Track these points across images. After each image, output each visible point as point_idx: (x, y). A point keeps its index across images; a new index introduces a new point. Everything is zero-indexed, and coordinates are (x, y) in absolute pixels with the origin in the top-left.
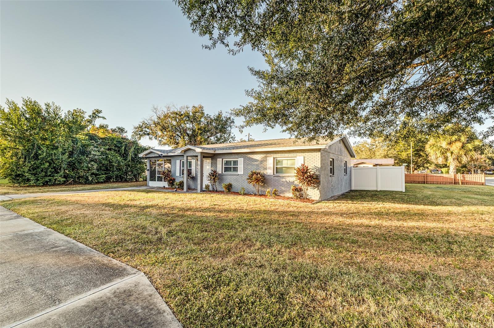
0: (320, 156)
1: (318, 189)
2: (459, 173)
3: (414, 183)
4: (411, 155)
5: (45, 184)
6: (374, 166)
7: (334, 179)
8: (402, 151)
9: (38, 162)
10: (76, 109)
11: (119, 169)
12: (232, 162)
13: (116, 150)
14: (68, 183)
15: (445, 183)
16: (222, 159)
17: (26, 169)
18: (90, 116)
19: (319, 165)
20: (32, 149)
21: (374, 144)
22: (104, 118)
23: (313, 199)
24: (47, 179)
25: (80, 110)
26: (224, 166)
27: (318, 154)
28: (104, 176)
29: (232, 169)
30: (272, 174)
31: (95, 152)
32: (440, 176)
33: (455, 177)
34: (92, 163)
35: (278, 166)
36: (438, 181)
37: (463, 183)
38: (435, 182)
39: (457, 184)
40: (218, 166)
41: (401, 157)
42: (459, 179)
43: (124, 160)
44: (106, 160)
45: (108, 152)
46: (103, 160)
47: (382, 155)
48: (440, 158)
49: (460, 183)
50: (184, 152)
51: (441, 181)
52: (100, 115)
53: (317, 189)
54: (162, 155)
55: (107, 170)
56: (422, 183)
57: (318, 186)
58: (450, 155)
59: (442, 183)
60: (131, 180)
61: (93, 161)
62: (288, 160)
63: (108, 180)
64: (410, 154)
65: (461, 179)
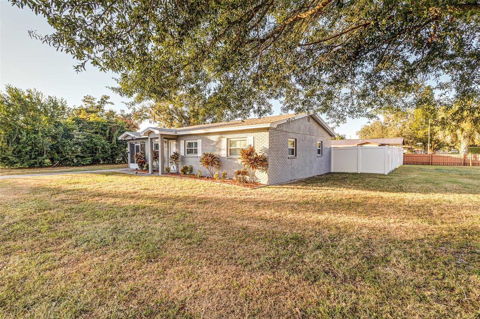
0: (268, 135)
1: (267, 172)
2: (470, 153)
3: (417, 164)
4: (429, 133)
5: (32, 166)
6: (380, 145)
7: (296, 161)
8: (419, 130)
9: (20, 146)
10: (86, 96)
11: (105, 151)
12: (194, 143)
13: (102, 134)
14: (55, 165)
15: (453, 164)
16: (185, 141)
17: (10, 153)
18: (99, 102)
19: (267, 146)
20: (14, 134)
21: (388, 122)
22: (112, 104)
23: (262, 183)
24: (32, 161)
25: (90, 96)
26: (186, 148)
27: (266, 134)
28: (90, 158)
29: (194, 150)
30: (226, 156)
31: (78, 135)
32: (448, 157)
33: (465, 157)
34: (77, 146)
35: (231, 148)
36: (445, 162)
37: (474, 164)
38: (441, 164)
39: (467, 165)
40: (181, 148)
41: (417, 136)
42: (470, 159)
43: (109, 143)
44: (91, 143)
45: (93, 135)
46: (88, 142)
47: (395, 134)
48: (448, 136)
49: (471, 165)
50: (147, 134)
51: (449, 162)
52: (107, 101)
53: (265, 172)
54: (134, 137)
55: (93, 152)
56: (426, 164)
57: (266, 169)
58: (460, 132)
59: (449, 164)
60: (120, 162)
61: (77, 144)
62: (241, 141)
63: (95, 162)
64: (427, 132)
65: (473, 159)
